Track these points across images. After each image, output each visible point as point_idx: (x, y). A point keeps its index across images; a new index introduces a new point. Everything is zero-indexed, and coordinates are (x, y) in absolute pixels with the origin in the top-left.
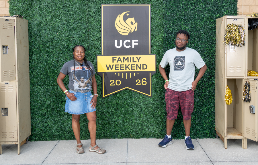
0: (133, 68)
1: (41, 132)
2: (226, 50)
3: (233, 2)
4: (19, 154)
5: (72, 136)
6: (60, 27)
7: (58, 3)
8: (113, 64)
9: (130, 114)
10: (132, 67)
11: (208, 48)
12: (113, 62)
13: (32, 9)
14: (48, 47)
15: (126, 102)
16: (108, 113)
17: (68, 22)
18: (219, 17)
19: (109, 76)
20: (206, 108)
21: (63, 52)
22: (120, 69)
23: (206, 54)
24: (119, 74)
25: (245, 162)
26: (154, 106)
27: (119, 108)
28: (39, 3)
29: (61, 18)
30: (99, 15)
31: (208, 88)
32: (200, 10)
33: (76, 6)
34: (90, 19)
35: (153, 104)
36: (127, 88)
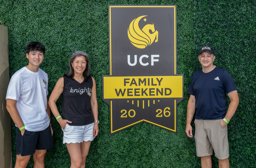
0: (152, 93)
6: (52, 37)
7: (49, 4)
8: (125, 87)
9: (147, 156)
10: (150, 92)
12: (125, 85)
13: (13, 11)
15: (142, 140)
16: (118, 154)
17: (63, 30)
19: (120, 104)
20: (251, 149)
22: (134, 95)
23: (251, 74)
24: (133, 101)
26: (181, 145)
27: (133, 148)
28: (23, 4)
29: (54, 24)
30: (106, 20)
31: (253, 120)
32: (244, 13)
33: (74, 7)
34: (93, 25)
35: (179, 142)
36: (144, 121)
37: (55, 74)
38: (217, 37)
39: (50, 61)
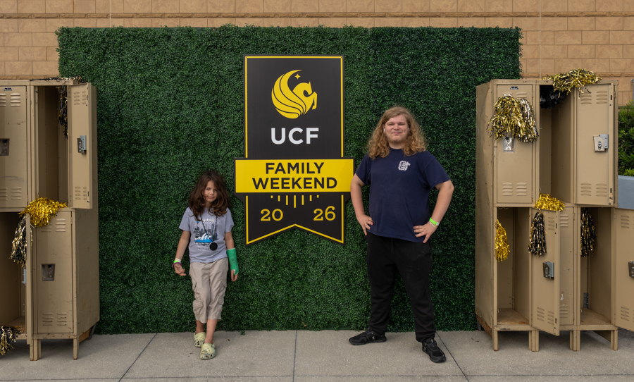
0: (307, 185)
1: (121, 316)
2: (495, 149)
3: (511, 52)
4: (77, 359)
5: (183, 324)
6: (161, 102)
7: (156, 53)
8: (267, 176)
9: (300, 279)
10: (305, 183)
11: (460, 145)
12: (267, 173)
13: (104, 64)
14: (137, 142)
15: (293, 255)
16: (257, 276)
17: (177, 91)
18: (484, 82)
19: (260, 201)
20: (457, 269)
21: (166, 153)
22: (280, 187)
24: (279, 197)
25: (534, 377)
26: (351, 263)
27: (279, 267)
28: (119, 53)
29: (164, 82)
30: (240, 76)
31: (460, 226)
32: (445, 67)
33: (194, 58)
34: (221, 84)
35: (348, 258)
36: (295, 226)
38: (405, 101)
39: (158, 136)
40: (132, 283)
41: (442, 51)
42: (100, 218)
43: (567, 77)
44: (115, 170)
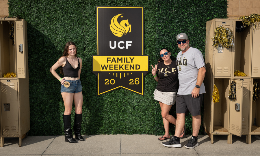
0: (126, 68)
1: (40, 128)
2: (214, 51)
3: (223, 5)
4: (21, 146)
6: (58, 29)
7: (55, 5)
8: (108, 64)
10: (125, 67)
12: (108, 62)
13: (30, 10)
14: (46, 47)
15: (119, 100)
16: (103, 110)
17: (65, 24)
18: (209, 20)
22: (114, 69)
24: (113, 73)
26: (146, 104)
27: (113, 106)
28: (37, 5)
29: (59, 19)
30: (95, 17)
32: (191, 13)
33: (73, 8)
34: (86, 20)
35: (145, 102)
36: (121, 87)
37: (59, 54)
38: (172, 29)
39: (56, 45)
40: (45, 113)
41: (190, 5)
42: (30, 83)
43: (249, 18)
44: (36, 60)
